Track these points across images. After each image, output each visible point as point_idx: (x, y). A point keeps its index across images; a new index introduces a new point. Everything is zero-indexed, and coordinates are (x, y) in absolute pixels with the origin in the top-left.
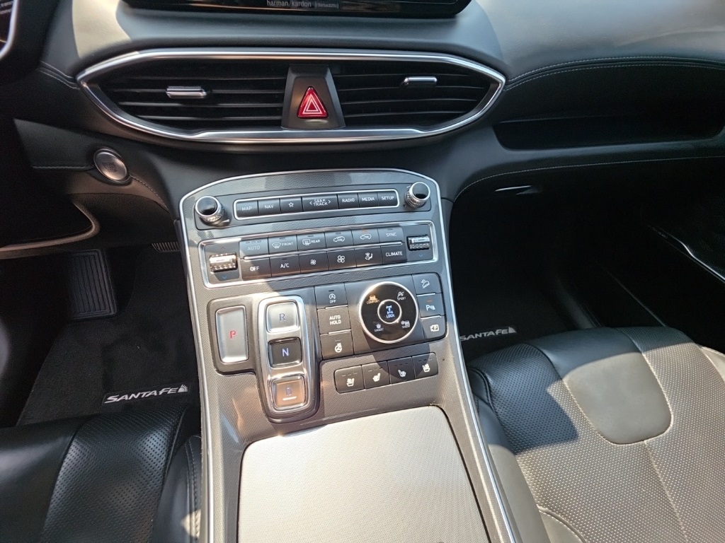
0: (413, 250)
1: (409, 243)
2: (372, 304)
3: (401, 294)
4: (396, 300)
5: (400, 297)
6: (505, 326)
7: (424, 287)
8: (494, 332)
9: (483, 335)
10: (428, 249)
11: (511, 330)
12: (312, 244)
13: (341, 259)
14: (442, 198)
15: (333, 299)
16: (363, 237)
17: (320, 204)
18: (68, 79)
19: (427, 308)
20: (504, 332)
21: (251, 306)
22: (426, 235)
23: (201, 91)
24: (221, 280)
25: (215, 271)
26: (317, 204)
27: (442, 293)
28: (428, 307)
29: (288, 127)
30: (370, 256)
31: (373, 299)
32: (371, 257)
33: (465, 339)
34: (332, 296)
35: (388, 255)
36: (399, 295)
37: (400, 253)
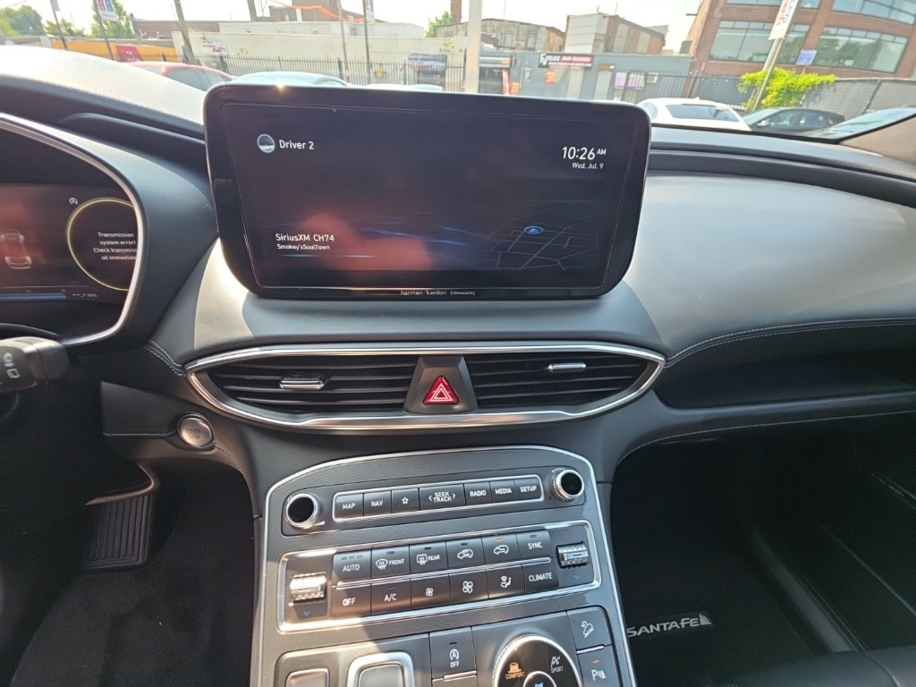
0: (564, 567)
1: (559, 558)
2: (513, 679)
3: (555, 660)
4: (549, 673)
5: (555, 666)
6: (693, 612)
7: (586, 635)
8: (679, 622)
9: (662, 627)
10: (585, 564)
11: (704, 621)
12: (429, 562)
13: (468, 587)
14: (597, 483)
15: (455, 659)
16: (497, 551)
17: (442, 500)
18: (177, 367)
19: (594, 676)
20: (693, 623)
21: (338, 669)
22: (581, 543)
23: (319, 383)
24: (302, 617)
25: (295, 602)
26: (438, 500)
27: (613, 644)
28: (595, 673)
29: (409, 412)
30: (507, 581)
31: (514, 669)
32: (509, 584)
33: (635, 633)
34: (454, 653)
35: (532, 579)
36: (553, 663)
37: (549, 575)
